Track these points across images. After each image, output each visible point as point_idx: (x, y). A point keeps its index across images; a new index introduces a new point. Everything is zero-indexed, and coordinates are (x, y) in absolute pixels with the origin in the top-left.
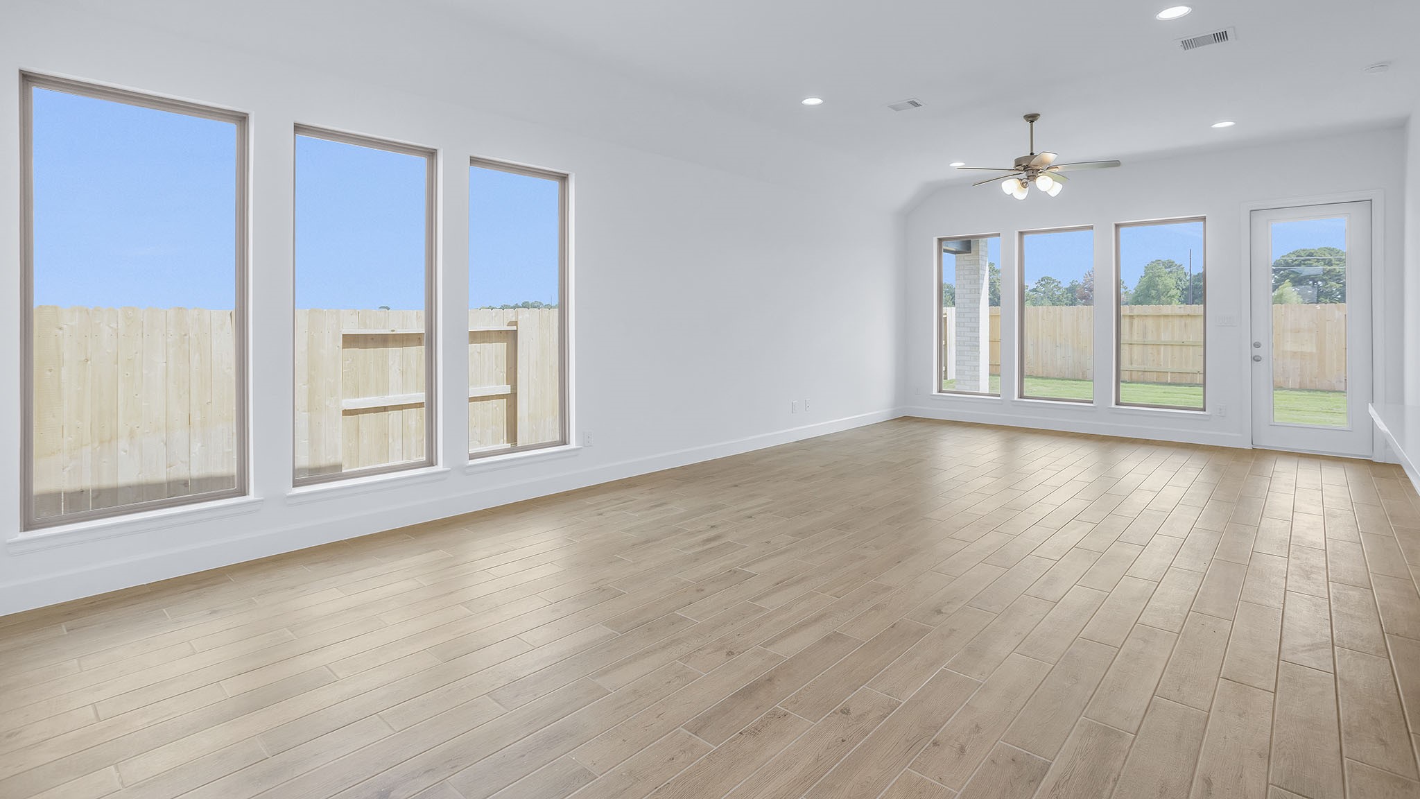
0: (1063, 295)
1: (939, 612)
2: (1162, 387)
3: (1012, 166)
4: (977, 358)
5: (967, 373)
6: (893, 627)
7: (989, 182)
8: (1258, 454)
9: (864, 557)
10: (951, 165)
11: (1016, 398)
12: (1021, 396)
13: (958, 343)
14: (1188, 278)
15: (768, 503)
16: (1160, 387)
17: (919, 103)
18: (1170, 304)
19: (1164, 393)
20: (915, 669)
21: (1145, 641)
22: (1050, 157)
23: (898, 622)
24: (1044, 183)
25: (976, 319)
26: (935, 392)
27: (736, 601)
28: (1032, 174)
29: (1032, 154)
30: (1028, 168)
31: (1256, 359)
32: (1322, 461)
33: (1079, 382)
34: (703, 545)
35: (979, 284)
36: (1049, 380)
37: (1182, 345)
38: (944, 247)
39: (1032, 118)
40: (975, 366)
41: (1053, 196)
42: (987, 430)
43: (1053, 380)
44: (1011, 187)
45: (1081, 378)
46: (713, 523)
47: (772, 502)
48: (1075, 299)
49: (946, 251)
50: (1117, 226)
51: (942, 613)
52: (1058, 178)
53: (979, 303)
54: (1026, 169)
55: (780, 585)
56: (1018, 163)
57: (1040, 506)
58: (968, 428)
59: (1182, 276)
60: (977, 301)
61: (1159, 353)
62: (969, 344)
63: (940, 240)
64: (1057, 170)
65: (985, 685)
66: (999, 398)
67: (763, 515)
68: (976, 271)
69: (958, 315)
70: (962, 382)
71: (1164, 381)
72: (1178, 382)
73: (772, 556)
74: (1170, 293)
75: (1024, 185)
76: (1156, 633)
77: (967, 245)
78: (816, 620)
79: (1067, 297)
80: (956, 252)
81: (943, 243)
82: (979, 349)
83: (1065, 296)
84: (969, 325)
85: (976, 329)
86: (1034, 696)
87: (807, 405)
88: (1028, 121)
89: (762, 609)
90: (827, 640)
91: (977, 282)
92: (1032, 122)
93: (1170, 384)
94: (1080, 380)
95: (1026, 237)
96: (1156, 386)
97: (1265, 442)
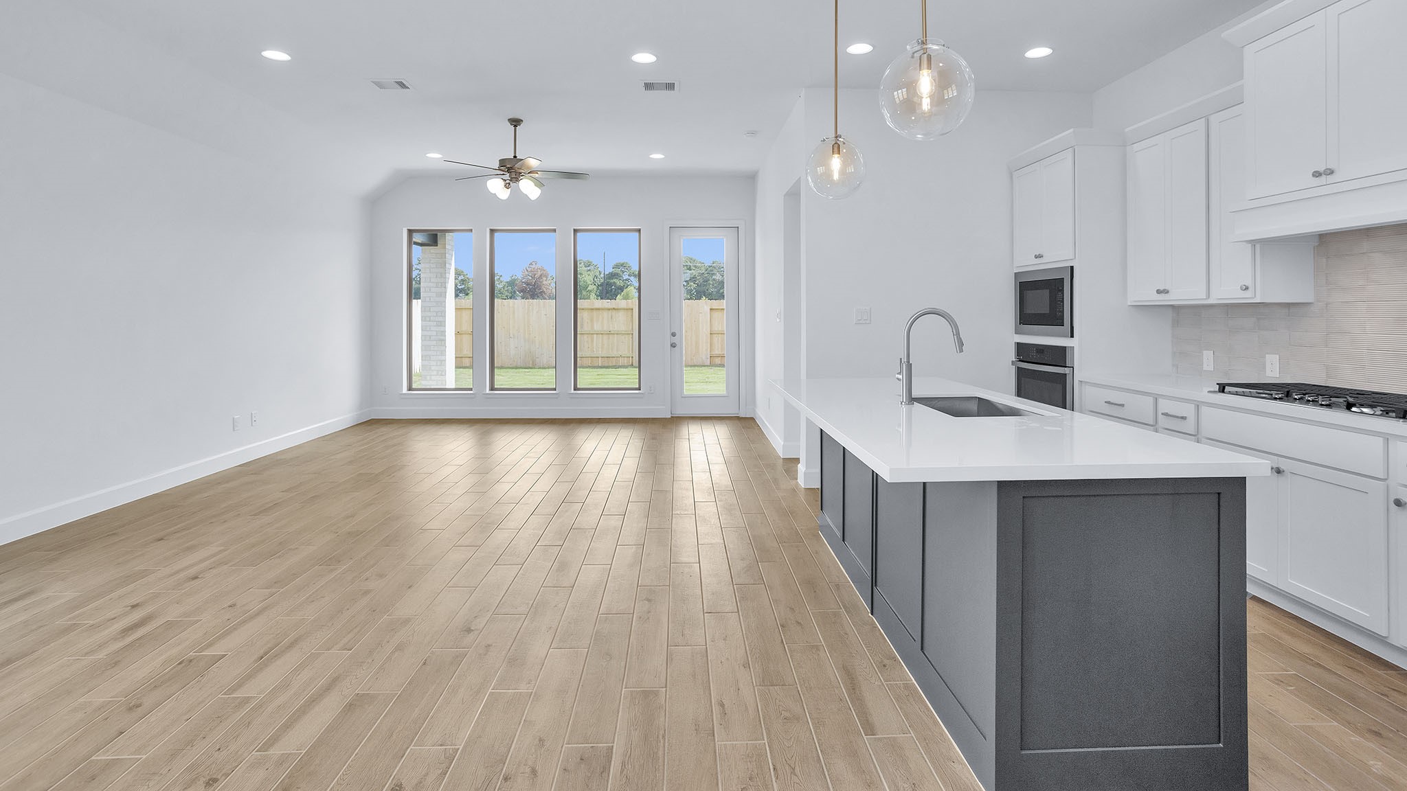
0: (504, 288)
1: (469, 630)
2: (596, 370)
3: (497, 166)
4: (443, 353)
5: (433, 368)
6: (424, 664)
7: (473, 178)
8: (675, 421)
9: (366, 592)
10: (428, 155)
11: (488, 391)
12: (492, 389)
13: (424, 338)
14: (602, 275)
15: (220, 552)
16: (594, 370)
17: (407, 85)
18: (589, 298)
19: (598, 375)
20: (463, 704)
21: (649, 600)
22: (533, 163)
23: (429, 656)
24: (527, 187)
25: (443, 314)
26: (405, 390)
27: (203, 701)
28: (515, 176)
29: (515, 157)
30: (511, 169)
31: (673, 345)
32: (714, 421)
33: (530, 370)
34: (123, 637)
35: (446, 278)
36: (505, 370)
37: (609, 333)
38: (414, 240)
39: (516, 122)
40: (442, 361)
41: (533, 199)
42: (462, 426)
43: (508, 370)
44: (496, 186)
45: (531, 366)
46: (134, 601)
47: (225, 550)
48: (515, 292)
49: (416, 243)
50: (575, 231)
51: (472, 630)
52: (539, 184)
53: (446, 297)
54: (509, 170)
55: (264, 660)
56: (503, 163)
57: (531, 495)
58: (442, 425)
59: (598, 274)
60: (443, 295)
61: (592, 341)
62: (435, 340)
63: (410, 232)
64: (537, 175)
65: (535, 693)
66: (471, 392)
67: (214, 571)
68: (443, 265)
69: (424, 309)
70: (428, 377)
71: (597, 365)
72: (606, 365)
73: (244, 622)
74: (589, 288)
75: (507, 186)
76: (654, 591)
77: (434, 238)
78: (328, 688)
79: (507, 290)
80: (421, 245)
81: (414, 234)
82: (445, 343)
83: (506, 289)
84: (435, 319)
85: (442, 324)
86: (580, 686)
87: (254, 419)
88: (511, 125)
89: (246, 700)
90: (350, 707)
91: (443, 276)
92: (515, 126)
93: (601, 367)
94: (531, 368)
95: (496, 234)
96: (591, 370)
97: (680, 412)
